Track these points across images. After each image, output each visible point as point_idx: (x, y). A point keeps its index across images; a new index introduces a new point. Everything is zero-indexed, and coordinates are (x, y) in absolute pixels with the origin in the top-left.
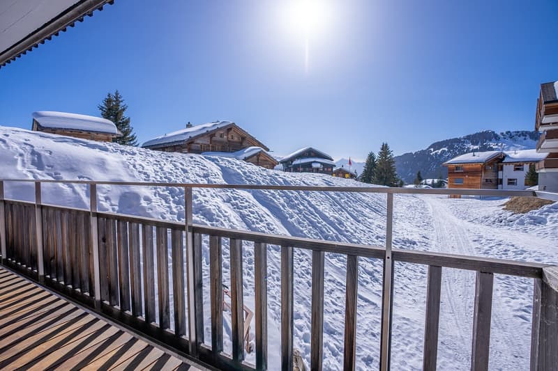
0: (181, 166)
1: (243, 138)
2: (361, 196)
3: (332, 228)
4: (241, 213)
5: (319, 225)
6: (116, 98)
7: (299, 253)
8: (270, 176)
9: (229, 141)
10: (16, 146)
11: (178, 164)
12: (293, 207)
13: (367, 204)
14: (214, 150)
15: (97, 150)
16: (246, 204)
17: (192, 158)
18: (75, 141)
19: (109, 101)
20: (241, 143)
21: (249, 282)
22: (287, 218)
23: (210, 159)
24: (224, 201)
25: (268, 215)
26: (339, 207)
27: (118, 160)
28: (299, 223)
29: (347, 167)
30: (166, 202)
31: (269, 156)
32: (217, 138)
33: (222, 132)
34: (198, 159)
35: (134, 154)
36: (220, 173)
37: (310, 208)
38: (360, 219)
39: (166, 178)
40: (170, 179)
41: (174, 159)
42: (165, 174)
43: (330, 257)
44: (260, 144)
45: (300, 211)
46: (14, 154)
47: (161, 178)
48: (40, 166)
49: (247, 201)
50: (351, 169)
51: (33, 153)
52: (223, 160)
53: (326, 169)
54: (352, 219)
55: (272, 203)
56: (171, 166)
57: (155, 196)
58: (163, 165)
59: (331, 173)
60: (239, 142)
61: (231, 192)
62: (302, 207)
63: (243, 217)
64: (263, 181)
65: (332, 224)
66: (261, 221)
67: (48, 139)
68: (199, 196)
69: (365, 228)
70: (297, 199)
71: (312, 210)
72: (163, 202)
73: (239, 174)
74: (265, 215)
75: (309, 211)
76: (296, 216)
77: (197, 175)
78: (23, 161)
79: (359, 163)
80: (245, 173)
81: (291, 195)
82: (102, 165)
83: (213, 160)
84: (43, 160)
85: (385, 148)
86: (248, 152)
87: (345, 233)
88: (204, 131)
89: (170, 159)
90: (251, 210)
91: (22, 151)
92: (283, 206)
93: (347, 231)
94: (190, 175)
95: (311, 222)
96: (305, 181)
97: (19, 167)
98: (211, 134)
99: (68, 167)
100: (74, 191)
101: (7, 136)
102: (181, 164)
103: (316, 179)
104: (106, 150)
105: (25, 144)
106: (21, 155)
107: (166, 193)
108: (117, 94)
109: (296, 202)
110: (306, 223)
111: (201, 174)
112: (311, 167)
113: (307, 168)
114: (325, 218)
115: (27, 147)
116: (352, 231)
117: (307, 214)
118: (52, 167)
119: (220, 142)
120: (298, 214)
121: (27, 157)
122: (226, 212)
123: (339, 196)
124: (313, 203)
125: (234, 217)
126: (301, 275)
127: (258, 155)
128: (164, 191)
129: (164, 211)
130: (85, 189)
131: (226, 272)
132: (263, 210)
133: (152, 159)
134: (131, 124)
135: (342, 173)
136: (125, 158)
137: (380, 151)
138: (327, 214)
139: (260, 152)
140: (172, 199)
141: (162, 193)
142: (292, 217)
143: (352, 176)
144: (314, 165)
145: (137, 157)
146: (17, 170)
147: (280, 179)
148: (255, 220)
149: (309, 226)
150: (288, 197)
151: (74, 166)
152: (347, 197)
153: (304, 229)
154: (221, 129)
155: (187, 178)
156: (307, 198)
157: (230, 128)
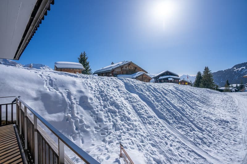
0: (107, 83)
1: (136, 68)
2: (195, 95)
3: (179, 113)
4: (133, 105)
5: (172, 111)
6: (84, 54)
7: (161, 126)
8: (147, 86)
9: (129, 70)
10: (45, 77)
11: (106, 82)
12: (158, 101)
13: (198, 99)
14: (123, 74)
15: (74, 77)
16: (135, 100)
17: (112, 79)
18: (66, 74)
19: (81, 56)
20: (135, 70)
21: (135, 141)
22: (155, 107)
23: (120, 79)
24: (125, 99)
25: (146, 106)
26: (182, 101)
27: (81, 81)
28: (161, 110)
29: (186, 79)
30: (99, 100)
31: (147, 76)
32: (124, 68)
33: (126, 66)
34: (115, 79)
35: (88, 78)
36: (124, 85)
37: (167, 102)
38: (194, 107)
39: (99, 89)
40: (101, 89)
41: (104, 80)
42: (99, 87)
43: (177, 128)
44: (143, 70)
45: (162, 104)
46: (44, 81)
47: (98, 89)
48: (52, 86)
49: (136, 99)
50: (188, 80)
51: (50, 80)
52: (125, 79)
53: (175, 81)
54: (190, 108)
55: (148, 100)
56: (102, 83)
57: (95, 97)
58: (99, 83)
59: (178, 83)
60: (134, 70)
61: (129, 95)
62: (163, 102)
63: (134, 107)
64: (144, 89)
65: (178, 110)
66: (143, 109)
67: (56, 74)
68: (113, 97)
69: (197, 112)
70: (160, 97)
71: (168, 103)
72: (98, 100)
73: (132, 86)
74: (144, 106)
75: (167, 104)
76: (160, 106)
77: (114, 87)
78: (46, 83)
79: (193, 77)
80: (135, 85)
81: (157, 95)
82: (74, 84)
83: (121, 79)
84: (53, 83)
85: (207, 69)
86: (138, 74)
87: (186, 115)
88: (119, 66)
89: (102, 80)
90: (137, 103)
91: (46, 79)
92: (153, 101)
93: (187, 114)
94: (110, 87)
95: (168, 110)
96: (165, 88)
97: (45, 86)
98: (121, 67)
99: (62, 85)
100: (63, 96)
101: (43, 73)
102: (107, 82)
103: (170, 86)
104: (77, 77)
105: (48, 76)
106: (46, 81)
107: (99, 96)
108: (84, 52)
109: (160, 99)
110: (165, 110)
111: (115, 86)
112: (168, 80)
113: (166, 80)
114: (175, 107)
115: (49, 78)
116: (190, 114)
117: (165, 105)
118: (56, 85)
119: (125, 70)
120: (160, 105)
121: (48, 81)
122: (126, 105)
123: (182, 95)
124: (169, 99)
125: (129, 107)
126: (162, 138)
127: (142, 75)
128: (98, 95)
129: (98, 104)
130: (67, 94)
131: (124, 135)
132: (143, 103)
133: (95, 80)
134: (89, 64)
135: (184, 82)
136: (83, 80)
137: (204, 71)
138: (176, 105)
139: (143, 74)
140: (101, 99)
141: (97, 96)
142: (158, 107)
143: (189, 84)
144: (170, 79)
145: (88, 80)
146: (44, 87)
147: (152, 88)
148: (139, 108)
149: (166, 111)
150: (156, 97)
151: (64, 85)
152: (187, 95)
153: (164, 113)
154: (126, 64)
155: (109, 89)
156: (166, 97)
157: (129, 64)
